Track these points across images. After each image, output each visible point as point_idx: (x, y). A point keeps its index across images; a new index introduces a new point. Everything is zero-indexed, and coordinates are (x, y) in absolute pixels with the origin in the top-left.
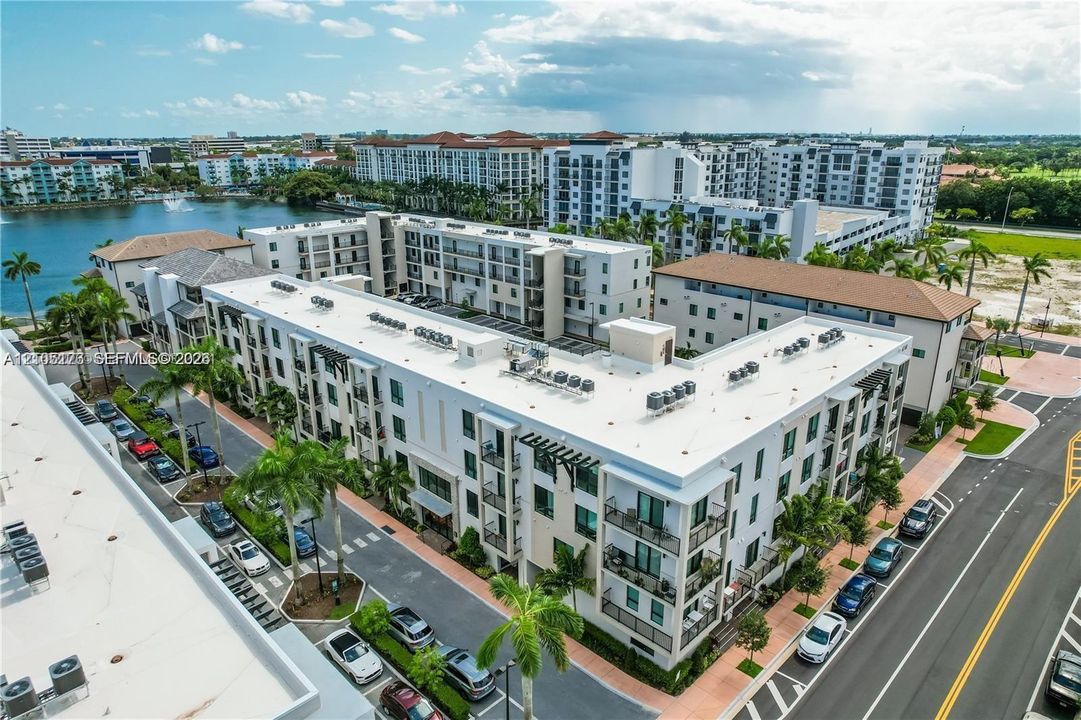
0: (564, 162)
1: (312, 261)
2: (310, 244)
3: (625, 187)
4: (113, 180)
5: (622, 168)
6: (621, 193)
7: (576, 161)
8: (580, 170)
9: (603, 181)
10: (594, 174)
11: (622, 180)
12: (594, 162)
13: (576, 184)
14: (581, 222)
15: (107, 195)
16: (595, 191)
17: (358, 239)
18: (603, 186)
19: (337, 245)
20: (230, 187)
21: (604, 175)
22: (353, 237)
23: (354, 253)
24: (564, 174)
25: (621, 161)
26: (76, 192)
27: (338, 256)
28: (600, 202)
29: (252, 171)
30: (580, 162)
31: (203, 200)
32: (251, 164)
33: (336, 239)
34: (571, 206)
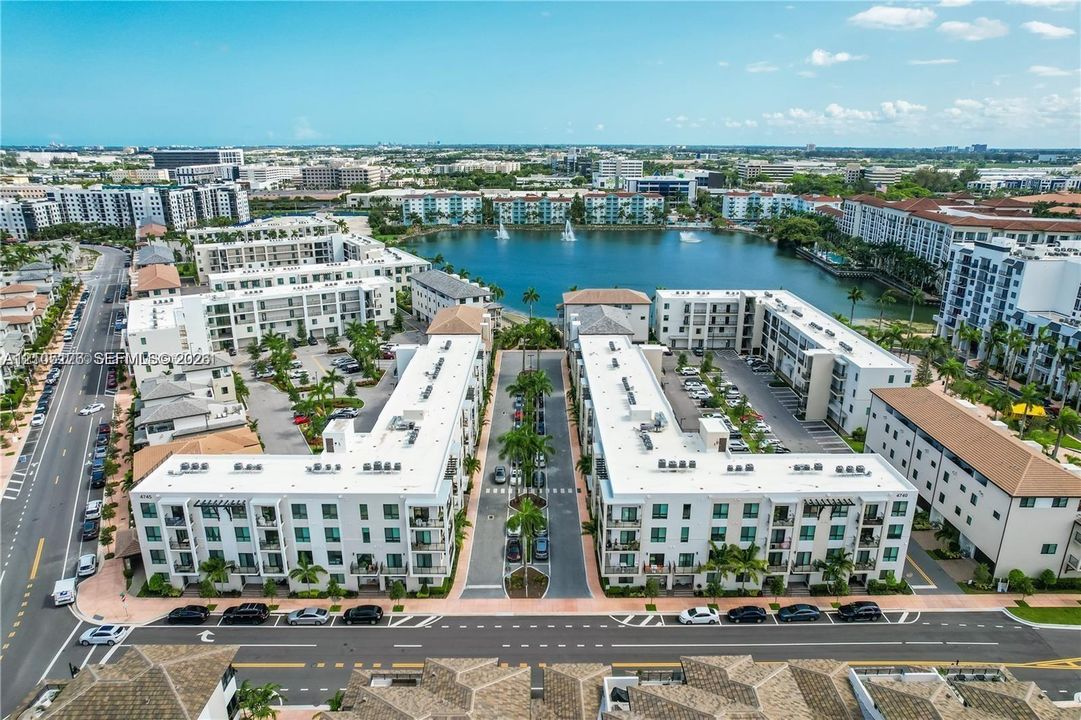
0: (967, 260)
1: (691, 320)
2: (692, 308)
3: (1014, 295)
4: (655, 210)
5: (1015, 277)
6: (1009, 300)
7: (976, 261)
8: (978, 270)
9: (995, 286)
10: (989, 278)
11: (1012, 289)
12: (991, 266)
13: (972, 283)
14: (969, 320)
15: (650, 221)
16: (987, 293)
17: (732, 308)
18: (994, 290)
19: (714, 310)
20: (744, 220)
21: (997, 280)
22: (728, 307)
23: (727, 318)
24: (965, 271)
25: (1014, 270)
26: (629, 217)
27: (714, 319)
28: (989, 305)
29: (765, 208)
30: (979, 263)
31: (716, 231)
32: (766, 202)
33: (715, 307)
34: (964, 303)
